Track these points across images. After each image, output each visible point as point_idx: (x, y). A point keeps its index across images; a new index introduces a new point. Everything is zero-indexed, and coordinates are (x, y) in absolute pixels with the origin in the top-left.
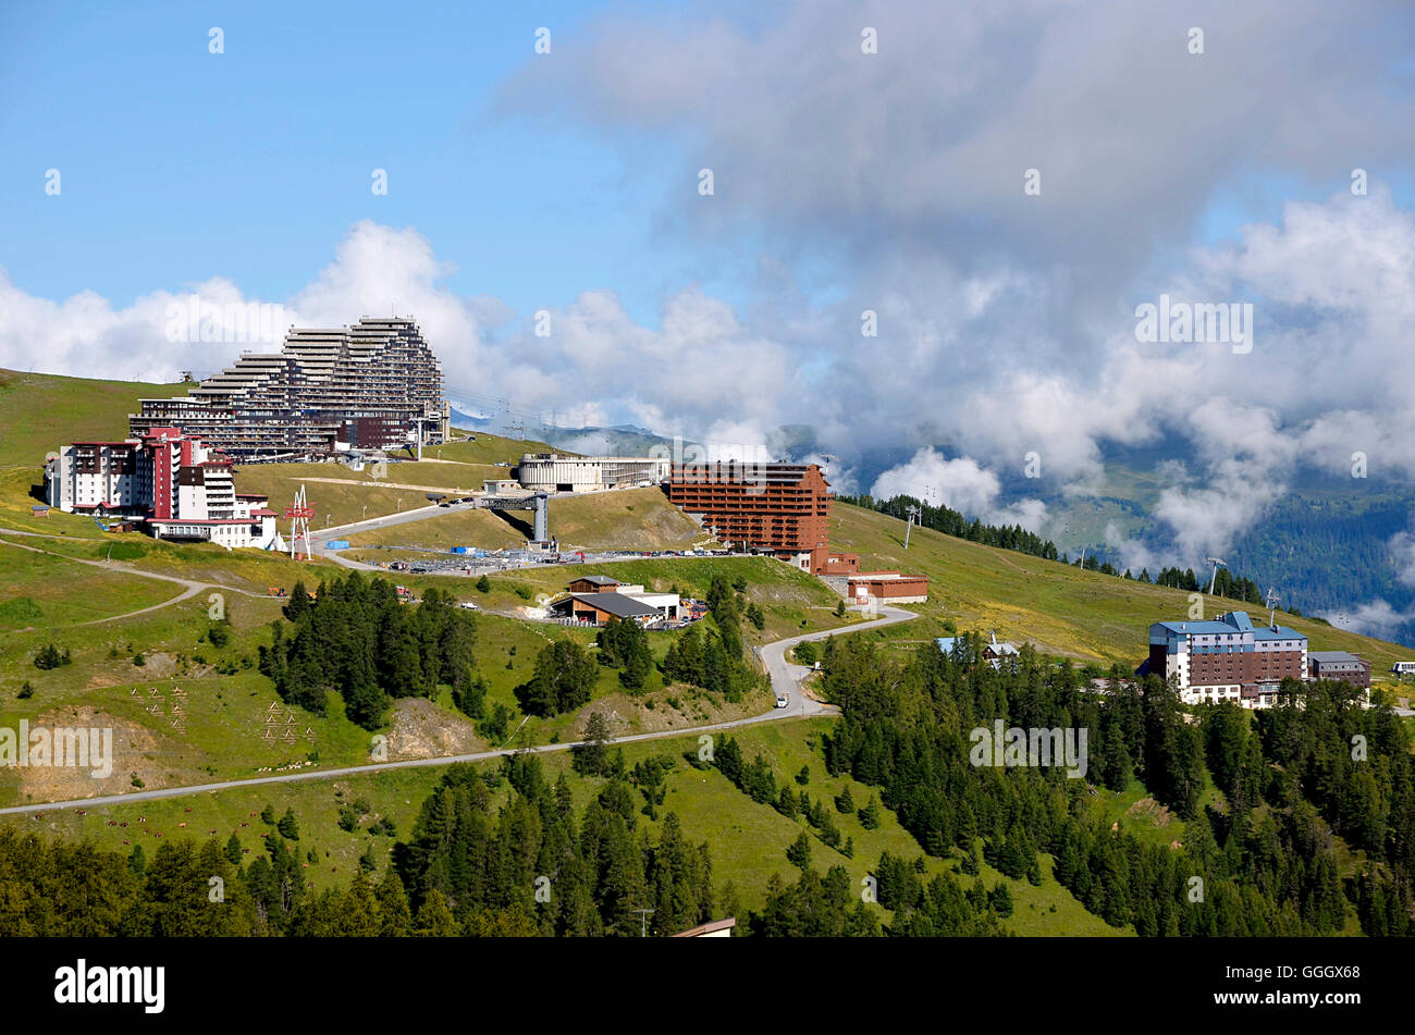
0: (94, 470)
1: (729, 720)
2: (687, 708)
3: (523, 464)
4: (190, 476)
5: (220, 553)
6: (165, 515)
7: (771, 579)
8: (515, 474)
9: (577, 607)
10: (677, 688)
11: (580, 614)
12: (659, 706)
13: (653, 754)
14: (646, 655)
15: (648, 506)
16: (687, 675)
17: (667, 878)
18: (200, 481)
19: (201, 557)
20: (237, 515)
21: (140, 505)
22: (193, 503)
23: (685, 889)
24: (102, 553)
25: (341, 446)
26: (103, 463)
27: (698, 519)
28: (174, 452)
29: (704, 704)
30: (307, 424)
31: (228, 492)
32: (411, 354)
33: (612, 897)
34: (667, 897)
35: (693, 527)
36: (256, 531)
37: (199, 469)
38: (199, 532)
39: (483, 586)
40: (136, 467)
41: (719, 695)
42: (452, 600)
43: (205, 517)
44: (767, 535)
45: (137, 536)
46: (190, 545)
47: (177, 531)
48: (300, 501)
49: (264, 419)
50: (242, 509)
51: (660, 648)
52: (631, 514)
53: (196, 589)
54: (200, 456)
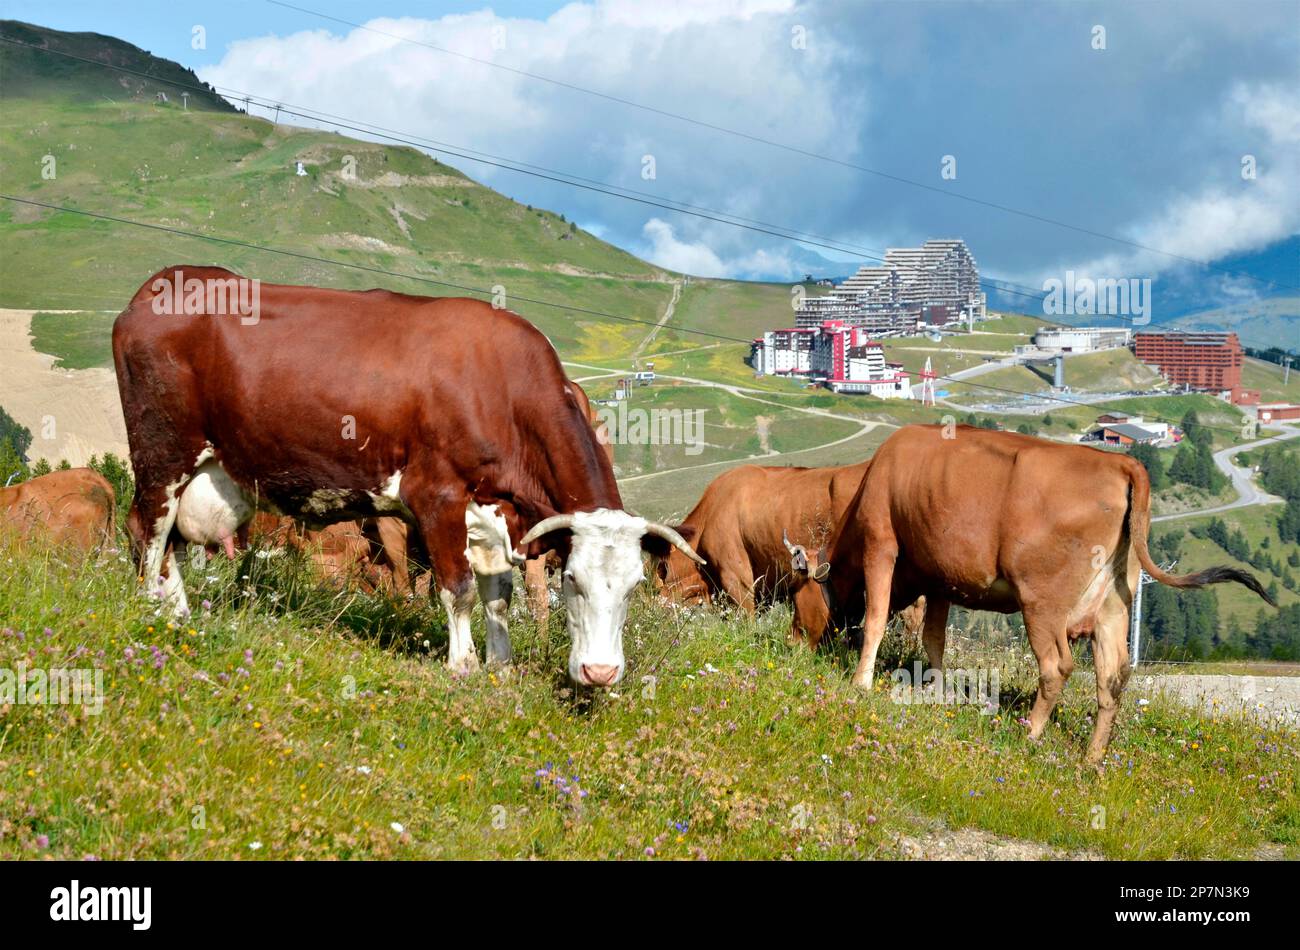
0: (788, 347)
1: (1212, 508)
2: (1187, 499)
3: (1038, 335)
4: (858, 353)
5: (879, 403)
6: (840, 377)
7: (1208, 409)
8: (1033, 341)
9: (1107, 434)
10: (1179, 487)
11: (1110, 438)
12: (1170, 498)
13: (1171, 529)
14: (1159, 465)
15: (1122, 361)
16: (1185, 478)
17: (1192, 611)
18: (864, 356)
19: (869, 405)
20: (886, 377)
21: (823, 373)
22: (859, 371)
23: (1205, 618)
24: (809, 403)
25: (921, 324)
26: (794, 343)
27: (1155, 369)
28: (846, 337)
29: (1197, 496)
30: (903, 312)
31: (879, 362)
32: (960, 263)
33: (1160, 623)
34: (1193, 624)
35: (1151, 374)
36: (898, 387)
37: (863, 349)
38: (864, 388)
39: (1047, 421)
40: (822, 344)
41: (1205, 491)
42: (1037, 432)
43: (868, 379)
44: (1202, 379)
45: (824, 392)
46: (859, 398)
47: (849, 388)
48: (928, 368)
49: (877, 310)
50: (889, 374)
51: (1168, 460)
52: (1114, 366)
53: (870, 426)
54: (862, 340)
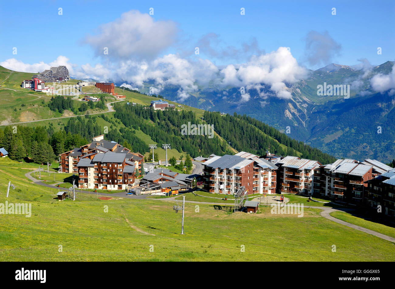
0: (28, 83)
1: (103, 112)
2: (98, 111)
3: (79, 83)
4: (39, 84)
5: (43, 93)
6: (36, 89)
7: (107, 96)
8: (78, 84)
9: (85, 99)
10: (97, 108)
11: (86, 100)
12: (95, 110)
13: (94, 116)
14: (93, 105)
15: (94, 88)
16: (98, 107)
17: (96, 130)
18: (41, 85)
19: (41, 93)
20: (45, 89)
21: (33, 87)
22: (40, 87)
23: (98, 131)
24: (29, 93)
25: (57, 81)
27: (99, 89)
28: (37, 81)
29: (100, 110)
30: (53, 78)
31: (44, 86)
32: (65, 70)
33: (90, 132)
34: (96, 132)
35: (99, 90)
38: (41, 90)
40: (33, 83)
41: (102, 109)
42: (71, 98)
43: (41, 89)
44: (107, 91)
45: (33, 91)
46: (39, 92)
47: (38, 90)
49: (48, 77)
51: (95, 104)
52: (91, 89)
53: (40, 97)
54: (40, 82)
